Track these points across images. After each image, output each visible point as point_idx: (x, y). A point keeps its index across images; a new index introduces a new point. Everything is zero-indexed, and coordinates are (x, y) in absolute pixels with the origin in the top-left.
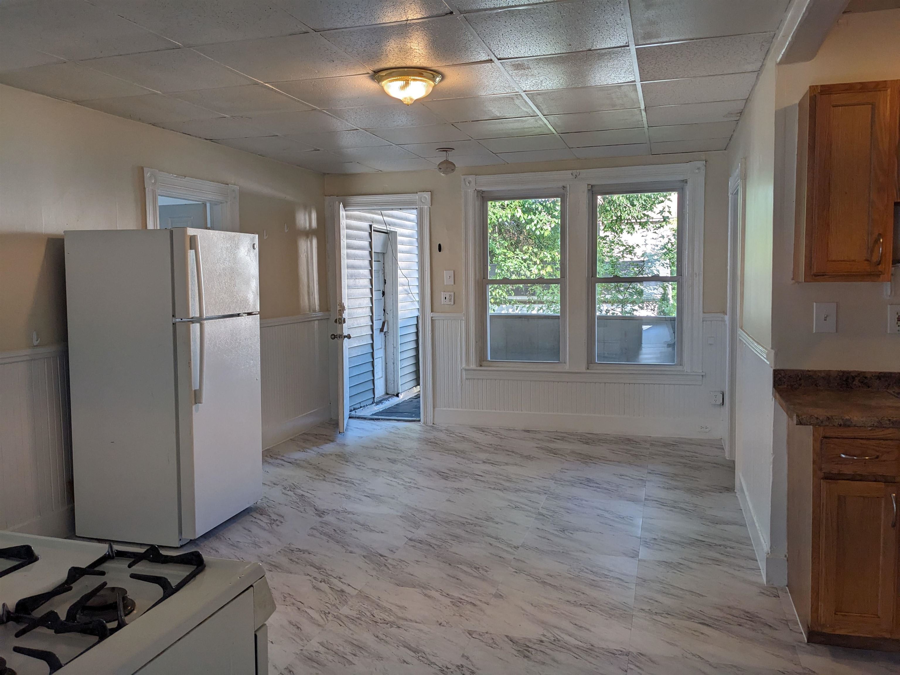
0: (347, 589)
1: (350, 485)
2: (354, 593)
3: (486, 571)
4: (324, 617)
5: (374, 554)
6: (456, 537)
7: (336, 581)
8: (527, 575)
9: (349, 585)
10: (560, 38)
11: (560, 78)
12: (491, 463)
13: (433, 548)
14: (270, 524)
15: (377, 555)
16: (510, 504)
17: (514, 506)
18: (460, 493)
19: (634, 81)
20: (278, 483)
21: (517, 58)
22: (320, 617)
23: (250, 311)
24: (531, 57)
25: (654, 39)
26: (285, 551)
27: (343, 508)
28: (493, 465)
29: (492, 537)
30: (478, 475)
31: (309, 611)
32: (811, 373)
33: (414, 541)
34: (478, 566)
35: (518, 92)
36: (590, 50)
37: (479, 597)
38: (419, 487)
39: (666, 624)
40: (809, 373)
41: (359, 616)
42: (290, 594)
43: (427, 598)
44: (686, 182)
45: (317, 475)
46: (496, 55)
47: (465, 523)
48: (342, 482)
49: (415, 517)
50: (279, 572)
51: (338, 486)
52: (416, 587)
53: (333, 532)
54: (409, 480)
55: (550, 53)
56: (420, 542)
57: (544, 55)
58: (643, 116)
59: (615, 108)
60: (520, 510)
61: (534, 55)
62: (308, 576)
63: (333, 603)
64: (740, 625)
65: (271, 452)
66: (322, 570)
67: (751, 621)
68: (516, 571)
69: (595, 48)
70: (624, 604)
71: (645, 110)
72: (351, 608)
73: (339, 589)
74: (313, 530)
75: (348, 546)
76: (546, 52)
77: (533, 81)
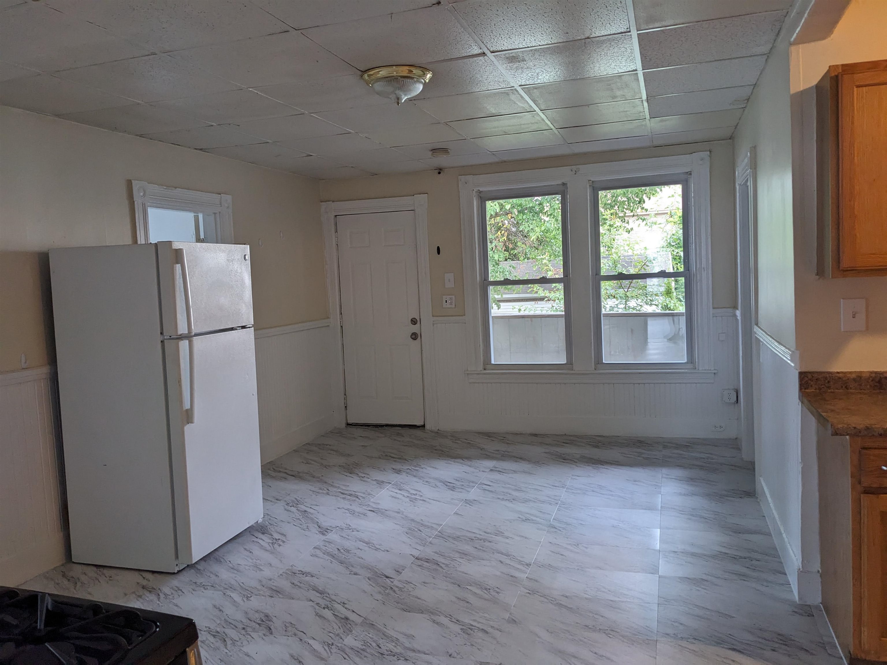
0: (352, 617)
1: (354, 498)
2: (359, 620)
3: (498, 593)
4: (327, 648)
5: (379, 575)
6: (464, 554)
7: (339, 607)
8: (541, 596)
9: (353, 611)
10: (556, 25)
11: (557, 70)
12: (499, 471)
13: (441, 567)
14: (272, 543)
15: (382, 576)
16: (520, 516)
17: (524, 518)
18: (468, 505)
19: (636, 70)
20: (281, 498)
21: (511, 50)
22: (323, 650)
23: (244, 325)
24: (526, 48)
25: (657, 22)
26: (286, 573)
27: (347, 525)
28: (501, 473)
29: (502, 554)
30: (485, 485)
31: (311, 642)
32: (841, 375)
33: (421, 559)
34: (489, 587)
35: (514, 87)
36: (588, 38)
37: (491, 623)
38: (424, 499)
39: (692, 650)
40: (838, 375)
41: (364, 647)
42: (292, 623)
43: (436, 625)
44: (691, 174)
45: (320, 489)
46: (489, 48)
47: (474, 539)
48: (346, 496)
49: (421, 533)
50: (280, 598)
51: (342, 500)
52: (424, 612)
53: (336, 552)
54: (415, 492)
55: (546, 43)
56: (427, 561)
57: (540, 45)
58: (645, 107)
59: (616, 100)
60: (531, 523)
61: (529, 46)
62: (311, 602)
63: (337, 633)
64: (774, 650)
65: (274, 464)
66: (325, 595)
67: (786, 645)
68: (529, 592)
69: (594, 35)
70: (646, 628)
71: (647, 101)
72: (356, 638)
73: (343, 617)
74: (316, 550)
75: (352, 566)
76: (542, 42)
77: (529, 75)
